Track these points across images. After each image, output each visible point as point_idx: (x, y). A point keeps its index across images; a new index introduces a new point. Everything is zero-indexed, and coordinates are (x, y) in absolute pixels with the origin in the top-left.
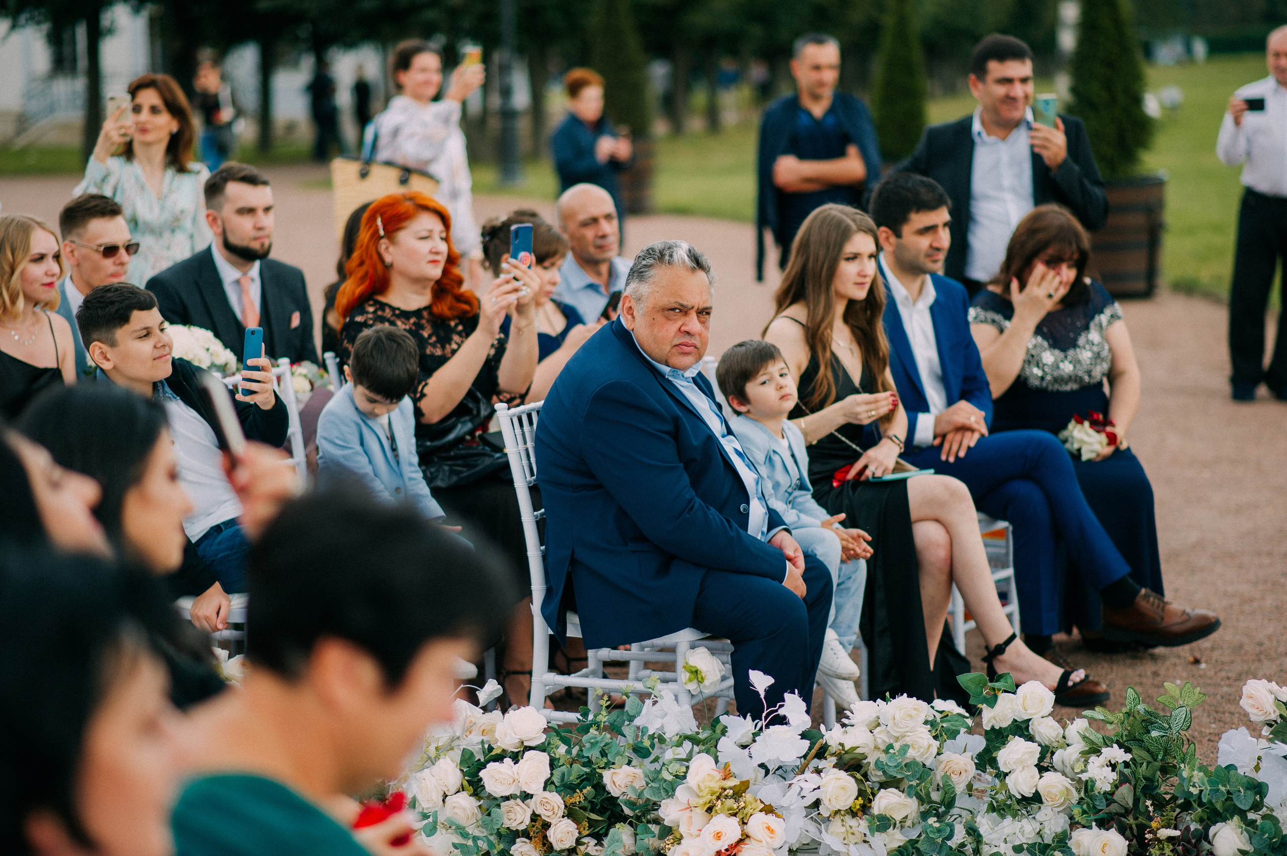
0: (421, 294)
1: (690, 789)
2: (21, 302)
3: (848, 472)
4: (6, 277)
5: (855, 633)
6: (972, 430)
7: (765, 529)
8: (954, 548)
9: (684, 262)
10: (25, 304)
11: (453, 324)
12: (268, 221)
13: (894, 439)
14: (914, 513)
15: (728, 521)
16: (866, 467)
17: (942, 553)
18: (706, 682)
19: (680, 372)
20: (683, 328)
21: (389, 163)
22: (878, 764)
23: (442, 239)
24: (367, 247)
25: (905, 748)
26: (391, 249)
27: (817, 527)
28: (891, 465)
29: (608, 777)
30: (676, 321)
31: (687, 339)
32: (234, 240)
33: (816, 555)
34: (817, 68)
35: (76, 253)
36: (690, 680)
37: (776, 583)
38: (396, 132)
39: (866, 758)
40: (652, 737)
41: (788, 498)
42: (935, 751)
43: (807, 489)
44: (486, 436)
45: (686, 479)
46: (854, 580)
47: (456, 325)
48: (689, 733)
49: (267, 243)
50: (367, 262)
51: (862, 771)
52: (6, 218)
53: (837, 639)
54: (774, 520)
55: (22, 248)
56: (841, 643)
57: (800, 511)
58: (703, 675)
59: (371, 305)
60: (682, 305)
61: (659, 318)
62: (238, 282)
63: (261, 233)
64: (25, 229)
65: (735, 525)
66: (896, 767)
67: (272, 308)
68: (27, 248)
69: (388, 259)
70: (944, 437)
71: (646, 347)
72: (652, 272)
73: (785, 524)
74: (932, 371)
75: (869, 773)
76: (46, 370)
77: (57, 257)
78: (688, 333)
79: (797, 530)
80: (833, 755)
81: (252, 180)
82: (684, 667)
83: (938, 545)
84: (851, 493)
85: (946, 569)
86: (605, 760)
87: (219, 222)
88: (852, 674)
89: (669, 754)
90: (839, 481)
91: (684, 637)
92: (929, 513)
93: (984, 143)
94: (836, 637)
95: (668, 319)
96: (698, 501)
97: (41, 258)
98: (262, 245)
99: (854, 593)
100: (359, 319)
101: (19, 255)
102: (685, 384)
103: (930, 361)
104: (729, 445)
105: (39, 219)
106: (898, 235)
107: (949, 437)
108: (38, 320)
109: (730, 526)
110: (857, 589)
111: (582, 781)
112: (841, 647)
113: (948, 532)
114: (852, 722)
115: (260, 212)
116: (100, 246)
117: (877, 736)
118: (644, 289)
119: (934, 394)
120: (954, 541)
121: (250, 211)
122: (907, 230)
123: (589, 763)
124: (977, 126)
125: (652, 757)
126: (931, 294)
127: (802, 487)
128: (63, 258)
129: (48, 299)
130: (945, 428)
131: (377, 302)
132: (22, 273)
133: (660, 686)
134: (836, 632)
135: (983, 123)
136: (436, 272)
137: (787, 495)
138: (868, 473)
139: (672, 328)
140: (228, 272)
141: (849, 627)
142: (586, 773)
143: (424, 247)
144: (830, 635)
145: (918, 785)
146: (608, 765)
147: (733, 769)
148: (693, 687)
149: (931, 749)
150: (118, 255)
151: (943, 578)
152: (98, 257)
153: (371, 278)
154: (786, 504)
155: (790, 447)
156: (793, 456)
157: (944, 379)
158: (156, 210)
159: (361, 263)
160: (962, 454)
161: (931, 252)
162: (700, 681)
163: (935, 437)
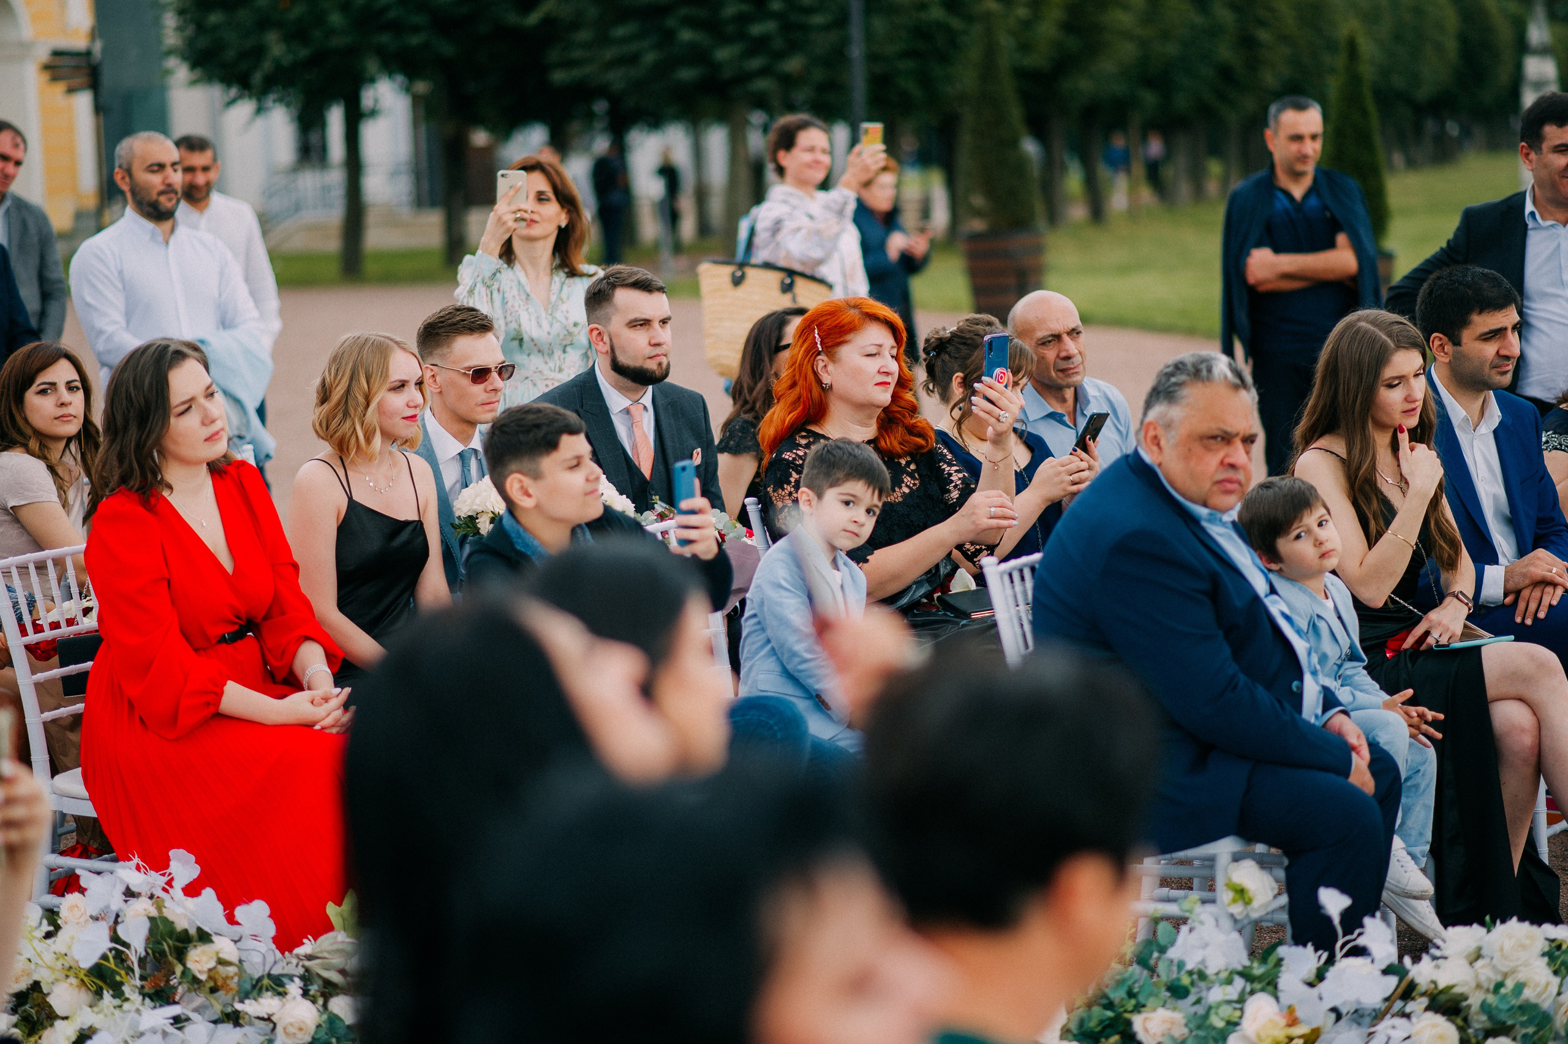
0: (866, 425)
1: (1246, 1038)
2: (377, 440)
3: (1404, 640)
4: (360, 410)
5: (1428, 843)
6: (1555, 585)
7: (1319, 711)
8: (1543, 733)
9: (1226, 377)
10: (382, 442)
11: (903, 462)
12: (665, 335)
13: (1460, 596)
14: (1491, 691)
15: (1279, 701)
16: (1427, 633)
17: (1528, 740)
18: (1256, 904)
19: (1219, 515)
20: (1228, 460)
21: (768, 266)
22: (1485, 1007)
23: (892, 357)
24: (801, 366)
25: (1520, 987)
26: (830, 367)
27: (1379, 708)
28: (1458, 630)
29: (1138, 1023)
30: (1218, 450)
31: (1230, 474)
32: (623, 359)
33: (1378, 743)
34: (1298, 138)
35: (438, 378)
36: (1234, 901)
37: (1340, 779)
38: (777, 227)
39: (1466, 999)
40: (1190, 973)
41: (1337, 672)
42: (1555, 991)
43: (1361, 660)
44: (947, 598)
45: (1227, 651)
46: (1423, 775)
47: (908, 464)
48: (1240, 968)
49: (665, 361)
50: (801, 383)
51: (1462, 1014)
52: (359, 337)
53: (1404, 848)
54: (1329, 700)
55: (379, 374)
56: (1409, 853)
57: (1356, 688)
58: (1251, 894)
59: (803, 437)
60: (1226, 432)
61: (1197, 448)
62: (627, 411)
63: (658, 350)
64: (382, 350)
65: (1288, 706)
66: (1509, 1010)
67: (668, 443)
68: (385, 374)
69: (826, 379)
70: (1518, 593)
71: (1179, 484)
72: (1185, 392)
73: (1340, 704)
74: (1497, 512)
75: (1470, 1017)
76: (407, 523)
77: (420, 384)
78: (1232, 466)
79: (1356, 712)
80: (1423, 994)
81: (644, 286)
82: (1227, 885)
83: (1523, 730)
84: (1409, 665)
85: (1533, 760)
86: (1133, 1002)
87: (606, 339)
88: (1425, 892)
89: (1216, 994)
90: (1393, 651)
91: (1224, 847)
92: (1513, 690)
93: (1538, 228)
94: (1403, 845)
95: (1208, 449)
96: (1242, 678)
97: (402, 385)
98: (660, 364)
99: (1424, 790)
100: (788, 456)
101: (376, 382)
102: (1221, 530)
103: (1495, 498)
104: (1275, 607)
105: (398, 339)
106: (1457, 342)
107: (1525, 593)
108: (395, 464)
109: (1282, 707)
110: (1428, 785)
111: (1105, 1028)
112: (1409, 858)
113: (1535, 714)
114: (1445, 953)
115: (656, 325)
116: (469, 369)
117: (1480, 971)
118: (1176, 412)
119: (1502, 541)
120: (1542, 724)
121: (645, 323)
122: (1467, 336)
123: (1110, 1005)
124: (1529, 207)
125: (1192, 998)
126: (1495, 415)
127: (1353, 657)
128: (426, 386)
129: (410, 436)
130: (1518, 582)
131: (810, 432)
132: (379, 404)
133: (1199, 908)
134: (1404, 841)
135: (1535, 202)
136: (884, 397)
137: (1336, 668)
138: (1430, 640)
139: (1212, 461)
140: (616, 400)
141: (1421, 834)
142: (1110, 1019)
143: (872, 366)
144: (1397, 843)
145: (1535, 1033)
146: (1139, 1008)
147: (1299, 1014)
148: (1237, 909)
149: (1549, 988)
150: (490, 380)
151: (1528, 771)
152: (466, 382)
153: (804, 402)
154: (1336, 680)
155: (1336, 608)
156: (1340, 618)
157: (1513, 521)
158: (545, 324)
159: (793, 385)
160: (1542, 615)
161: (1497, 361)
162: (1248, 902)
163: (1506, 595)
